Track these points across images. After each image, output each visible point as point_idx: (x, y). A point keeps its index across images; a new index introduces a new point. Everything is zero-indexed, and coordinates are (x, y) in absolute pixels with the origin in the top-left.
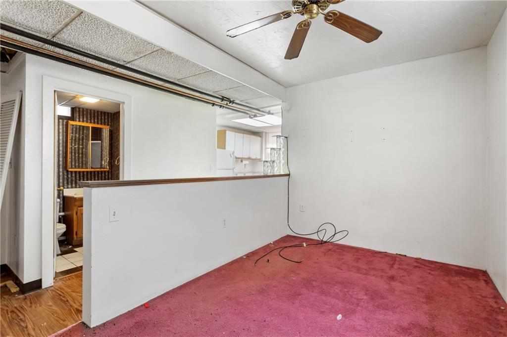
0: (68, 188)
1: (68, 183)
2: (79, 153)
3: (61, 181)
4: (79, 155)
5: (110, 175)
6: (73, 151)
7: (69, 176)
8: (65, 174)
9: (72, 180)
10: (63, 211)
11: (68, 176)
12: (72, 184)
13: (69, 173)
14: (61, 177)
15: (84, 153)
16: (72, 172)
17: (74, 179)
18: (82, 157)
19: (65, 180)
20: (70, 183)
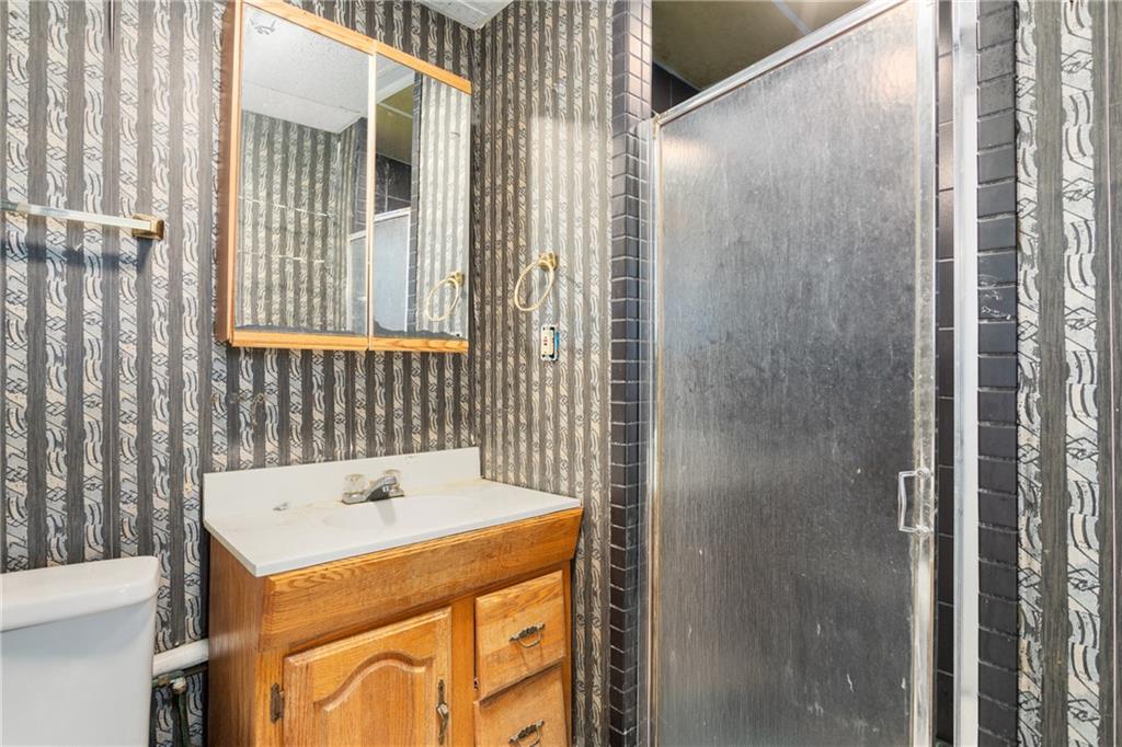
0: (234, 465)
1: (233, 434)
2: (310, 291)
3: (190, 417)
4: (310, 301)
5: (464, 381)
6: (290, 283)
7: (245, 384)
8: (220, 367)
9: (260, 412)
10: (205, 634)
11: (233, 385)
12: (259, 435)
13: (246, 363)
14: (190, 393)
15: (330, 292)
16: (258, 354)
17: (271, 401)
18: (324, 308)
19: (219, 411)
20: (246, 432)
